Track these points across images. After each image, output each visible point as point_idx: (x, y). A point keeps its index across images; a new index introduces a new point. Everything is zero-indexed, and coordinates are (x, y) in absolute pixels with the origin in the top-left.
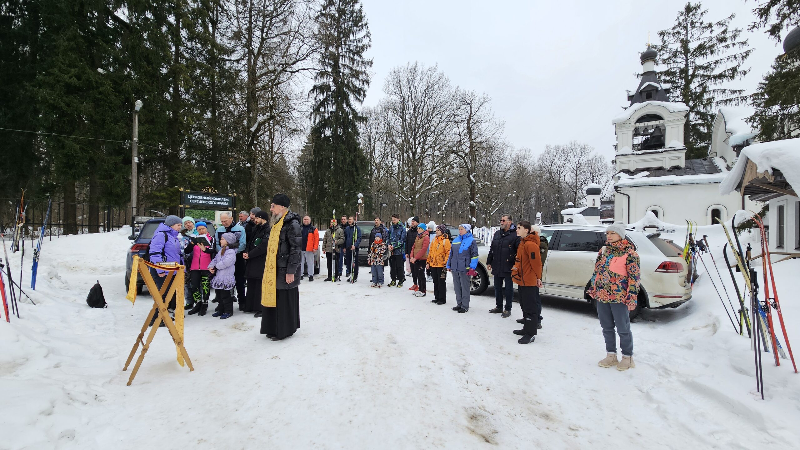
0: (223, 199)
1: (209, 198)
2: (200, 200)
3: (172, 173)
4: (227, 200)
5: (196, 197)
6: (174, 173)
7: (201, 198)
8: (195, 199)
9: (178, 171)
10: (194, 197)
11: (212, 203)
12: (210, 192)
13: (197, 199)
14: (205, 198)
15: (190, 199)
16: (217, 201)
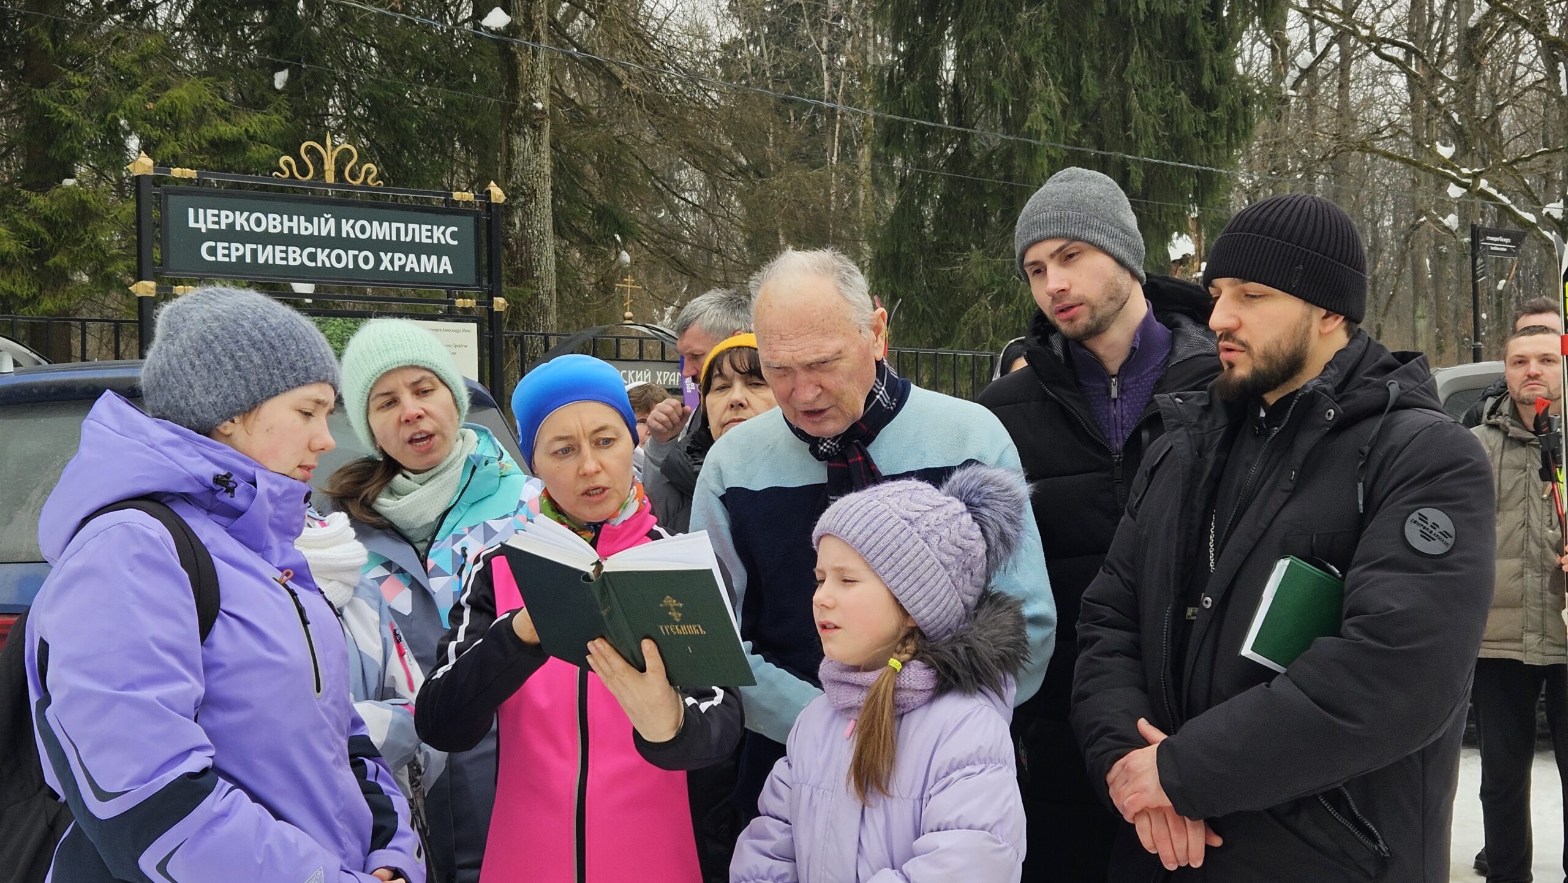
0: (420, 232)
1: (326, 226)
2: (266, 239)
3: (40, 96)
4: (443, 234)
5: (240, 220)
6: (55, 89)
7: (274, 223)
8: (231, 235)
9: (76, 79)
10: (227, 217)
11: (348, 259)
12: (330, 177)
13: (245, 237)
14: (301, 225)
15: (199, 237)
16: (377, 246)
